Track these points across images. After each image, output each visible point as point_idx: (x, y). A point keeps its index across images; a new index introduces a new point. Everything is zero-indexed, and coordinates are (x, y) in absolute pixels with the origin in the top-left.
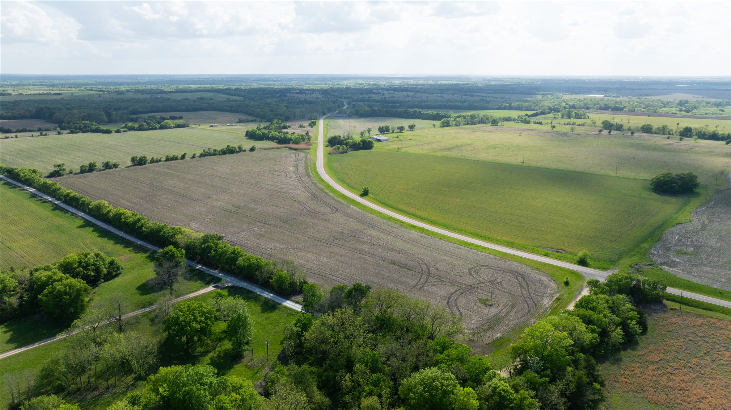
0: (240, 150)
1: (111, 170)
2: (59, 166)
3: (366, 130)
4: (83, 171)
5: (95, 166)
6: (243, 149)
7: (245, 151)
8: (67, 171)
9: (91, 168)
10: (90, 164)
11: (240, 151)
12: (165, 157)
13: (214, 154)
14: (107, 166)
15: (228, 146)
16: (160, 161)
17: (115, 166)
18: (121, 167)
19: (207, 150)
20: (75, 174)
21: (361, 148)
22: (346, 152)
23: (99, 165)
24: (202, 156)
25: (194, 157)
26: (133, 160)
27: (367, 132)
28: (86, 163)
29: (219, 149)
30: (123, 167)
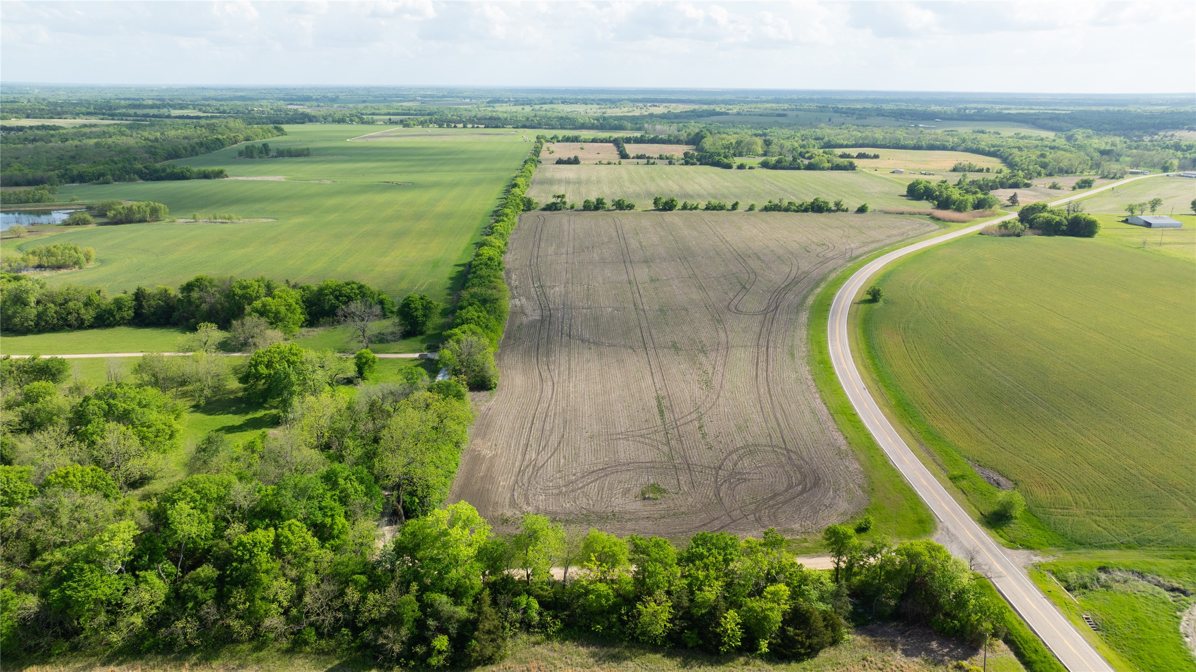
0: (839, 208)
1: (622, 211)
2: (558, 197)
3: (1147, 202)
4: (587, 207)
5: (603, 204)
6: (844, 207)
7: (847, 210)
8: (568, 206)
9: (599, 205)
10: (598, 200)
11: (838, 210)
12: (707, 203)
13: (787, 210)
14: (620, 205)
15: (816, 200)
16: (696, 208)
17: (631, 207)
18: (638, 209)
19: (776, 202)
20: (576, 210)
21: (1063, 231)
22: (1018, 235)
23: (609, 204)
24: (766, 209)
25: (751, 208)
26: (656, 201)
27: (1149, 206)
28: (593, 199)
29: (798, 202)
30: (640, 210)
